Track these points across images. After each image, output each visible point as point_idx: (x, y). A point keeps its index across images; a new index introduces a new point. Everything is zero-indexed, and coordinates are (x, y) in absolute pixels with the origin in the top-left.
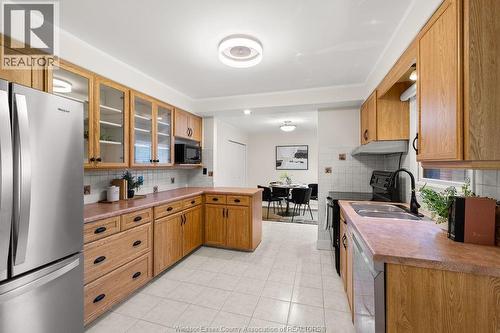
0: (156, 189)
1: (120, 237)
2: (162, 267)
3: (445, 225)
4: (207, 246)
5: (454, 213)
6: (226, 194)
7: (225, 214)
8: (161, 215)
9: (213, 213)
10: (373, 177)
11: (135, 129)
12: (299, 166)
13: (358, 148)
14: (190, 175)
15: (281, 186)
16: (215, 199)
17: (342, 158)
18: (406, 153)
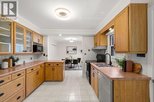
0: (24, 62)
1: (12, 83)
2: (29, 92)
3: (121, 68)
4: (46, 81)
5: (124, 65)
6: (54, 63)
7: (53, 69)
8: (29, 72)
9: (48, 70)
10: (97, 56)
11: (16, 38)
12: (74, 53)
13: (93, 48)
14: (38, 56)
15: (69, 59)
16: (49, 65)
17: (89, 50)
18: (106, 49)
